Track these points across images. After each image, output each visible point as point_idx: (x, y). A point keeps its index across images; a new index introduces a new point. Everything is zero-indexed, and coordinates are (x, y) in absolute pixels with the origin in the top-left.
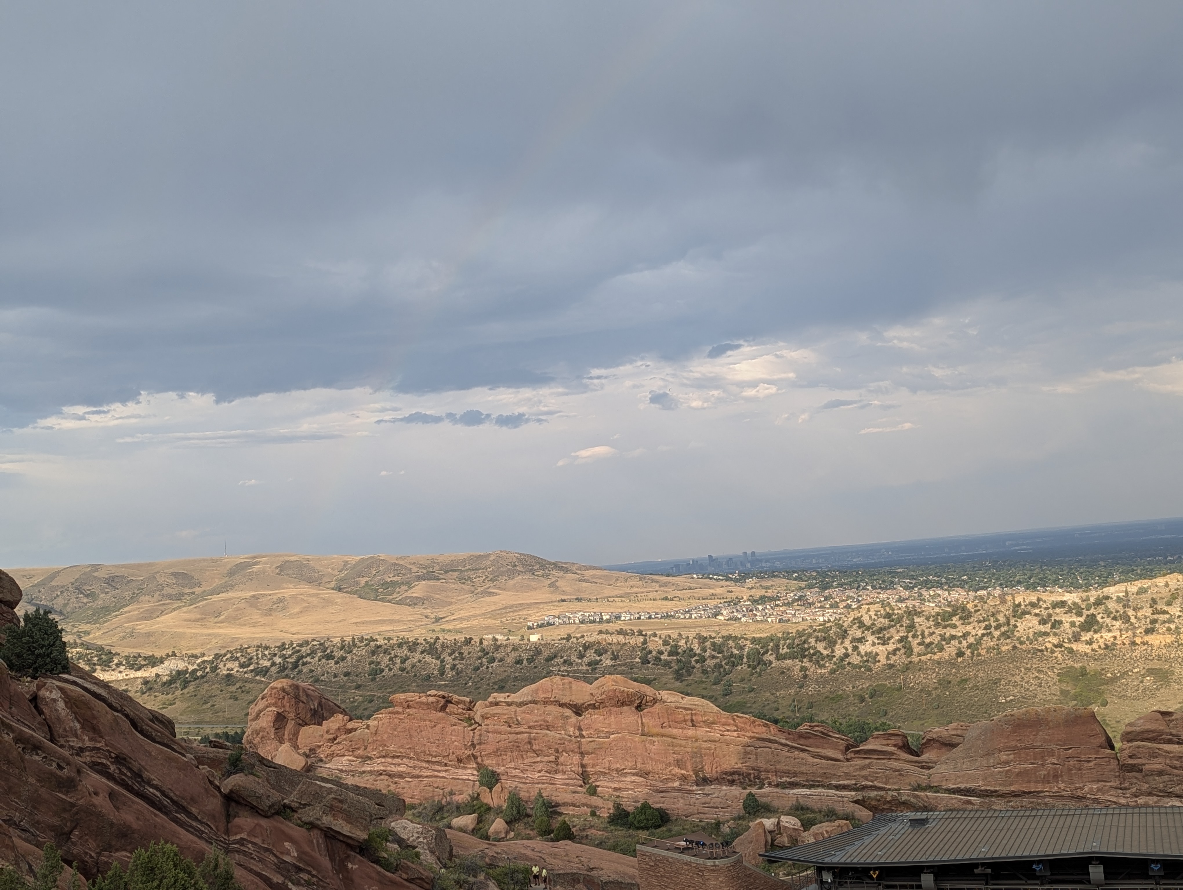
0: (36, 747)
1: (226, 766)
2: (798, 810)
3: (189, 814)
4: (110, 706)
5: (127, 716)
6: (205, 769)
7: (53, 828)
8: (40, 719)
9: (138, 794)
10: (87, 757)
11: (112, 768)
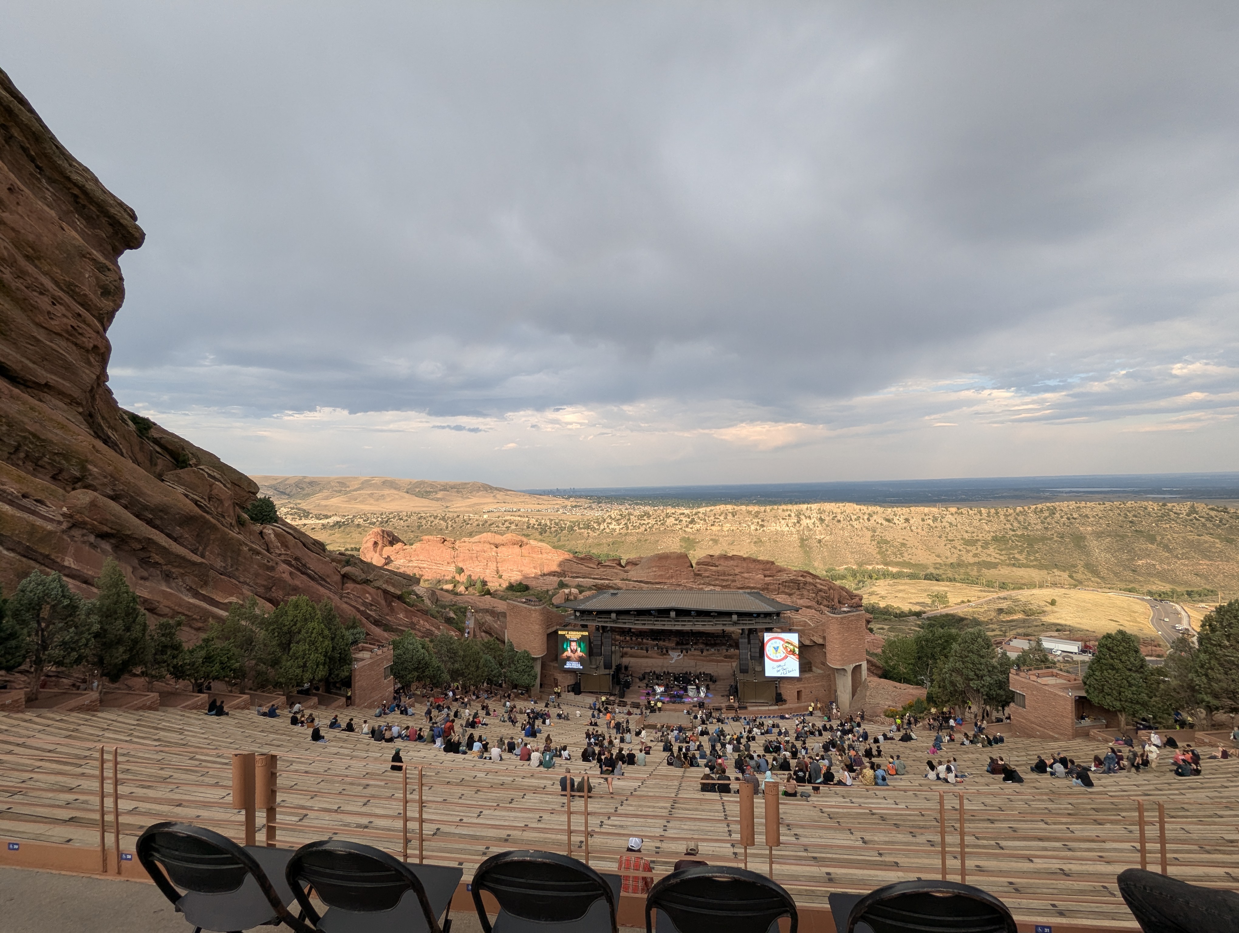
0: (258, 553)
1: (343, 563)
2: (578, 586)
3: (326, 582)
4: (294, 537)
5: (302, 542)
6: (334, 564)
7: (263, 586)
8: (263, 541)
9: (303, 573)
10: (283, 558)
11: (293, 562)
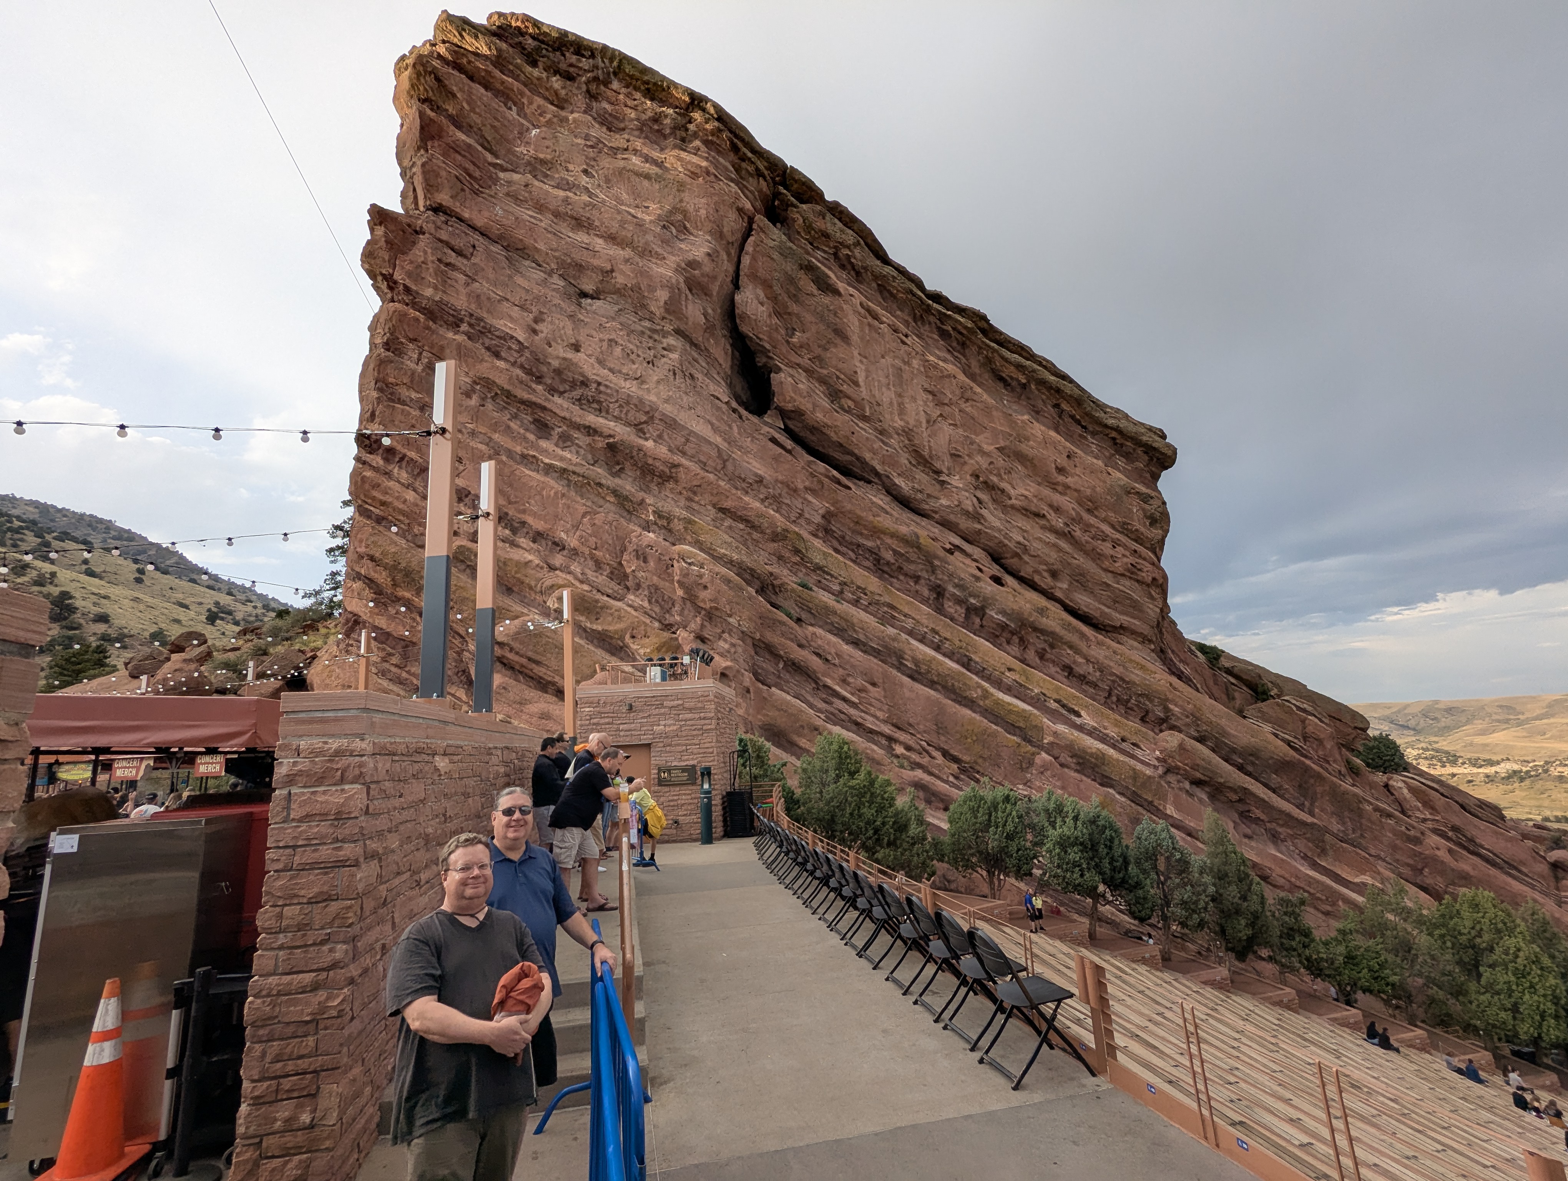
0: (1389, 816)
1: (1547, 842)
3: (1520, 871)
4: (1442, 794)
5: (1457, 802)
6: (1530, 843)
7: (1409, 865)
8: (1392, 798)
9: (1472, 853)
10: (1430, 824)
11: (1450, 834)
